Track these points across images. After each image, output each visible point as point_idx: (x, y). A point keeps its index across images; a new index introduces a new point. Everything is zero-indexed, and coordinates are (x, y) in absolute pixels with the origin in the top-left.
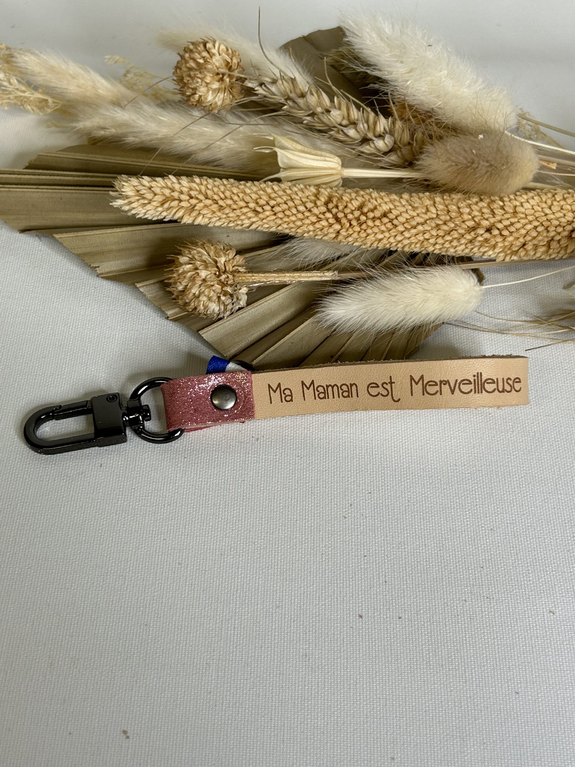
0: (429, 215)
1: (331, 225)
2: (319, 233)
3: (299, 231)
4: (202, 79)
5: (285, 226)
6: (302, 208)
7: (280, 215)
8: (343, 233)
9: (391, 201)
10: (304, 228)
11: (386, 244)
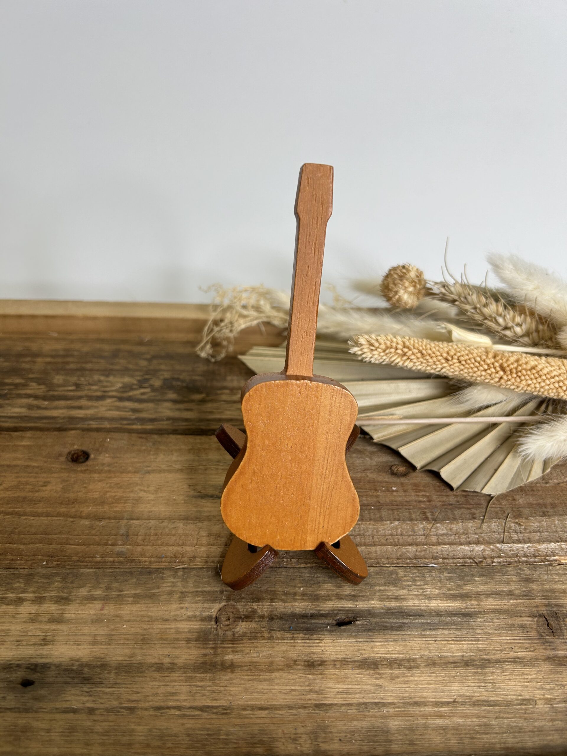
0: (562, 371)
1: (497, 372)
2: (489, 377)
3: (475, 375)
4: (402, 285)
5: (466, 371)
6: (478, 359)
7: (464, 363)
8: (505, 377)
9: (535, 360)
10: (479, 373)
11: (532, 388)
